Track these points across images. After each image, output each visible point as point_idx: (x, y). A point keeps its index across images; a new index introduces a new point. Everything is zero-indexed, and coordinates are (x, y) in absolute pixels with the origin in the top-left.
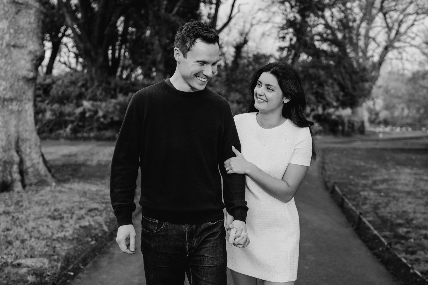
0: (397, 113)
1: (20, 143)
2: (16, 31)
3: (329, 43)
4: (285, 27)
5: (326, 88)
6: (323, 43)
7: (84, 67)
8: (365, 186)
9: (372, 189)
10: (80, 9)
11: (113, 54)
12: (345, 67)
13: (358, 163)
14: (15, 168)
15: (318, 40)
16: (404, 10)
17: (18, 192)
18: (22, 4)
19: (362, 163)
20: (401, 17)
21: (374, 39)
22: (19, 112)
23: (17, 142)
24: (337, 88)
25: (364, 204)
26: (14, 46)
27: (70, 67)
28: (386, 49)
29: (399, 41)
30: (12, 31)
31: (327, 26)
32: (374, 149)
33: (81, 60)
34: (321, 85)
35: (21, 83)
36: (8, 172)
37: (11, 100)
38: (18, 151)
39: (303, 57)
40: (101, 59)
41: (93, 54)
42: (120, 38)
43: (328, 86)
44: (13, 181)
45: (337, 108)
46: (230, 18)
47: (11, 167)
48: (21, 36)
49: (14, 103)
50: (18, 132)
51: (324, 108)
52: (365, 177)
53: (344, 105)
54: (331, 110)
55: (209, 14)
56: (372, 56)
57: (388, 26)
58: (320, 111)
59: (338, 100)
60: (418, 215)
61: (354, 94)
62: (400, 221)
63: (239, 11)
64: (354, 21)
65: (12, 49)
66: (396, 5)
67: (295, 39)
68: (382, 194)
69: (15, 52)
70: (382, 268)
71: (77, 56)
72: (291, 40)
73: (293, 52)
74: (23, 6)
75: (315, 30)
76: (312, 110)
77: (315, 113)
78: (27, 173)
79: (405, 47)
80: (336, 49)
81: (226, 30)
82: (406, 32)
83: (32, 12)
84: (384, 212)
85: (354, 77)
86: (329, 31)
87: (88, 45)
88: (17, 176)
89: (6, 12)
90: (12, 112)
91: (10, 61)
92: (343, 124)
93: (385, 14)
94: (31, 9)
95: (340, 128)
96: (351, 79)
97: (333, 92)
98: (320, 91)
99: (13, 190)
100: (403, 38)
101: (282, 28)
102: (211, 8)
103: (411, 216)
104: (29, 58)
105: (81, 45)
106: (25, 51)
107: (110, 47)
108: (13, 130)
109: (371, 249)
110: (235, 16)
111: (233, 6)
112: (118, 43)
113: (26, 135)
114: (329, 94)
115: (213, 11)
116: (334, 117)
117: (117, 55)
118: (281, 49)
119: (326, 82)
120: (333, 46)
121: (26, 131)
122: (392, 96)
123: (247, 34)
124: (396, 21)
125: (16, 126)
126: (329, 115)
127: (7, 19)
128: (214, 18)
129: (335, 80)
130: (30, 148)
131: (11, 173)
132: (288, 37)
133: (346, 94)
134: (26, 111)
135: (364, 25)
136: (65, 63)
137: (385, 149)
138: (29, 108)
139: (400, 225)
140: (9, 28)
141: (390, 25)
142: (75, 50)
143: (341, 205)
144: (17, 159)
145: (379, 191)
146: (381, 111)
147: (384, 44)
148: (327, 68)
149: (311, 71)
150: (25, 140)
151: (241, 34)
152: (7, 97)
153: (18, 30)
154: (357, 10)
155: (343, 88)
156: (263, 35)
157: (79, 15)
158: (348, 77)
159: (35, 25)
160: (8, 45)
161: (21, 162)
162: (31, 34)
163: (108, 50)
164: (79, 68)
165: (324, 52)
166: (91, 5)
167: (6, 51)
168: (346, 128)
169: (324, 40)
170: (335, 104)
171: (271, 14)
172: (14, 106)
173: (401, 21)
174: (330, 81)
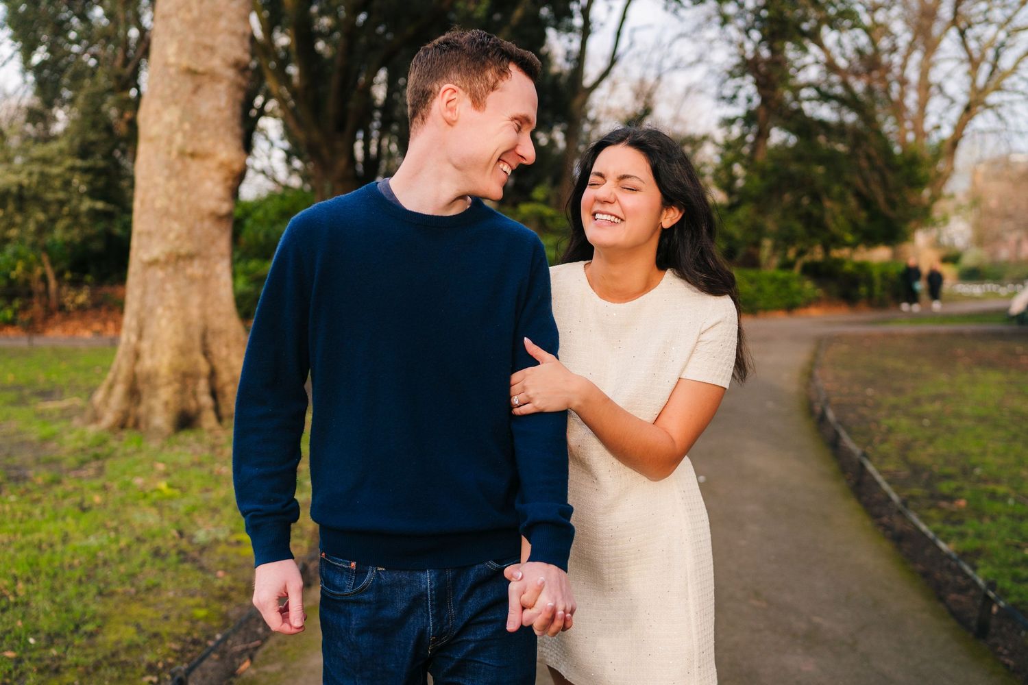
0: (1004, 254)
1: (210, 339)
2: (195, 127)
3: (835, 104)
4: (737, 71)
5: (828, 204)
6: (821, 105)
7: (305, 177)
8: (895, 407)
9: (907, 414)
10: (294, 57)
11: (366, 148)
12: (869, 158)
13: (890, 363)
14: (203, 385)
15: (809, 99)
16: (1009, 20)
17: (211, 431)
18: (203, 74)
19: (900, 364)
20: (1002, 35)
21: (940, 88)
22: (206, 279)
23: (204, 337)
24: (853, 202)
25: (883, 441)
26: (193, 155)
27: (275, 180)
28: (969, 110)
29: (999, 88)
30: (187, 126)
31: (831, 67)
32: (933, 336)
33: (297, 164)
34: (816, 198)
35: (207, 224)
36: (189, 392)
37: (190, 257)
38: (206, 353)
39: (777, 136)
40: (342, 163)
41: (325, 152)
42: (377, 114)
43: (831, 198)
44: (199, 411)
45: (853, 246)
46: (613, 60)
47: (196, 384)
48: (204, 134)
49: (196, 263)
50: (204, 317)
51: (826, 249)
52: (899, 391)
53: (870, 239)
54: (844, 253)
55: (568, 53)
56: (938, 128)
57: (971, 59)
58: (817, 254)
59: (855, 228)
60: (989, 459)
61: (892, 214)
62: (949, 470)
63: (632, 44)
64: (894, 49)
65: (188, 160)
66: (989, 10)
67: (757, 101)
68: (926, 422)
69: (194, 165)
70: (887, 546)
71: (289, 156)
72: (749, 100)
73: (754, 128)
74: (206, 79)
75: (802, 77)
76: (801, 253)
77: (807, 258)
78: (224, 396)
79: (1011, 103)
80: (850, 118)
81: (606, 84)
82: (1015, 69)
83: (222, 87)
84: (922, 455)
85: (891, 177)
86: (835, 78)
87: (316, 135)
88: (206, 400)
89: (175, 92)
90: (192, 280)
91: (185, 184)
92: (869, 281)
93: (962, 33)
94: (220, 82)
95: (863, 290)
96: (884, 183)
97: (842, 212)
98: (815, 212)
99: (200, 426)
100: (1007, 82)
101: (732, 75)
102: (571, 41)
103: (974, 460)
104: (218, 176)
105: (301, 136)
106: (211, 164)
107: (360, 135)
108: (195, 312)
109: (875, 516)
110: (624, 54)
111: (618, 34)
112: (376, 124)
113: (217, 323)
114: (834, 218)
115: (576, 45)
116: (848, 267)
117: (373, 149)
118: (728, 122)
119: (827, 190)
120: (845, 111)
121: (219, 314)
122: (990, 213)
123: (649, 96)
124: (991, 44)
125: (202, 306)
126: (840, 262)
127: (176, 103)
128: (579, 59)
129: (848, 185)
130: (227, 346)
131: (195, 395)
132: (742, 94)
133: (875, 215)
134: (218, 277)
135: (917, 56)
136: (263, 172)
137: (960, 335)
138: (223, 269)
139: (948, 477)
140: (181, 121)
141: (976, 55)
142: (286, 144)
143: (834, 445)
144: (204, 367)
145: (920, 417)
146: (967, 248)
147: (963, 99)
148: (830, 159)
149: (794, 167)
150: (219, 333)
151: (637, 96)
152: (183, 251)
153: (198, 124)
154: (898, 27)
155: (866, 202)
156: (689, 90)
157: (293, 70)
158: (876, 177)
159: (228, 113)
160: (182, 154)
161: (213, 375)
162: (222, 130)
163: (354, 140)
164: (295, 182)
165: (823, 125)
166: (315, 47)
167: (178, 166)
168: (877, 290)
169: (824, 97)
170: (849, 238)
171: (703, 45)
172: (196, 269)
173: (1003, 45)
174: (836, 189)
